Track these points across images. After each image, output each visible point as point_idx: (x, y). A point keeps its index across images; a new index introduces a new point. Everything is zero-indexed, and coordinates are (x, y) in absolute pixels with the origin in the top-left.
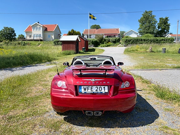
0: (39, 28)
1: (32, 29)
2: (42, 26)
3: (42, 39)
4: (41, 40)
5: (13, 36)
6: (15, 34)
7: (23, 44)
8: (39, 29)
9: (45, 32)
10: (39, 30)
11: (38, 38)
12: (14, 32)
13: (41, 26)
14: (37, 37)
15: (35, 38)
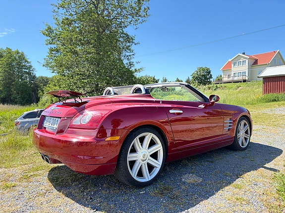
0: (243, 61)
1: (232, 65)
2: (248, 57)
3: (247, 79)
4: (245, 81)
5: (207, 79)
6: (211, 75)
7: (214, 88)
8: (243, 63)
9: (254, 67)
10: (243, 65)
11: (240, 78)
12: (210, 72)
13: (246, 58)
14: (238, 76)
15: (236, 79)
